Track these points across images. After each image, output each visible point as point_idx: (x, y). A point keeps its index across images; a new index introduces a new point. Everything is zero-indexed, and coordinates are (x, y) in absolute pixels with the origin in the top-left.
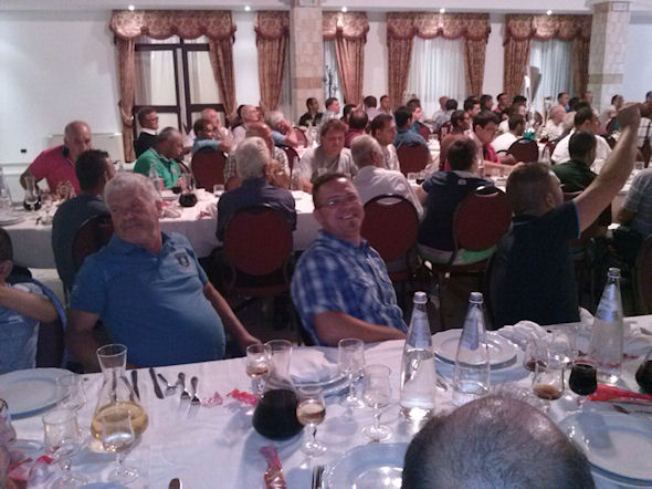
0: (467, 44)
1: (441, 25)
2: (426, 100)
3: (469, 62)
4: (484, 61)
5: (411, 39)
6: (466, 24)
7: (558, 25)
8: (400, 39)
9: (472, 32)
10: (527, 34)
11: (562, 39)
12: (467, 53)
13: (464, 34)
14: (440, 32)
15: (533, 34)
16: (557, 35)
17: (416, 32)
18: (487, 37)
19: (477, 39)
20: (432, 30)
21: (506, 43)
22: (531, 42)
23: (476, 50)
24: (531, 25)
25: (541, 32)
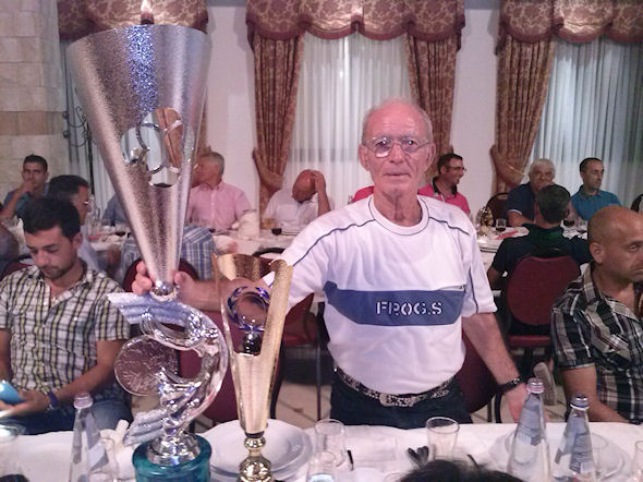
0: (415, 51)
1: (359, 11)
2: (333, 158)
3: (419, 84)
4: (452, 83)
5: (297, 39)
6: (412, 8)
7: (609, 11)
8: (274, 38)
9: (426, 25)
10: (542, 29)
11: (619, 40)
12: (416, 68)
13: (408, 28)
14: (357, 26)
15: (555, 30)
16: (607, 33)
17: (305, 24)
18: (459, 35)
19: (437, 39)
20: (342, 21)
21: (500, 49)
22: (553, 45)
23: (435, 61)
24: (552, 10)
25: (574, 25)
